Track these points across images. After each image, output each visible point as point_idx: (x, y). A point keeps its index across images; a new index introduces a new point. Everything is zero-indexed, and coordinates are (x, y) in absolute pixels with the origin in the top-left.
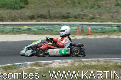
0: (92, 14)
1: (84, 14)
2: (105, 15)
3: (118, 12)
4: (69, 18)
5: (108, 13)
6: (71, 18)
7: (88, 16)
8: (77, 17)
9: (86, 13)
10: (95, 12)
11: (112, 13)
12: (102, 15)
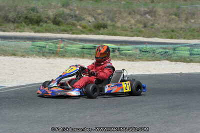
0: (90, 14)
1: (72, 13)
2: (123, 18)
3: (152, 13)
4: (41, 23)
5: (130, 14)
6: (46, 22)
7: (84, 19)
8: (60, 22)
9: (77, 12)
10: (100, 11)
11: (138, 13)
12: (116, 19)
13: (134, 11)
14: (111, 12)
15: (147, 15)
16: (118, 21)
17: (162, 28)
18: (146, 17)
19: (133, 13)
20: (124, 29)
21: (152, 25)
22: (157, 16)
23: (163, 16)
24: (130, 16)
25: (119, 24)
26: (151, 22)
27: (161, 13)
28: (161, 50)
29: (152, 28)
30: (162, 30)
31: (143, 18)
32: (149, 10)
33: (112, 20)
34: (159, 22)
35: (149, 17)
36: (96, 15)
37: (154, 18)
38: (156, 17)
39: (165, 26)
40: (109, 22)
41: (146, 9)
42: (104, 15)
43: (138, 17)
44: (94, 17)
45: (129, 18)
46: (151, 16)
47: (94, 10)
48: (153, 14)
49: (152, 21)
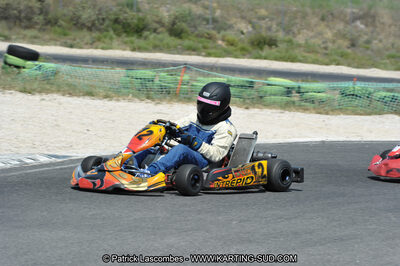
13: (332, 14)
14: (285, 13)
15: (358, 23)
16: (299, 33)
17: (387, 50)
18: (356, 27)
19: (330, 16)
20: (310, 49)
21: (368, 42)
22: (378, 24)
23: (390, 26)
24: (323, 24)
25: (300, 39)
26: (366, 37)
27: (386, 19)
28: (384, 94)
29: (368, 49)
30: (387, 53)
31: (349, 27)
32: (361, 13)
33: (288, 31)
34: (381, 37)
35: (362, 26)
36: (254, 20)
37: (371, 29)
38: (375, 27)
39: (393, 45)
40: (281, 35)
41: (354, 10)
42: (272, 20)
43: (340, 26)
44: (250, 22)
45: (322, 27)
46: (366, 25)
47: (252, 10)
48: (370, 20)
49: (366, 34)
